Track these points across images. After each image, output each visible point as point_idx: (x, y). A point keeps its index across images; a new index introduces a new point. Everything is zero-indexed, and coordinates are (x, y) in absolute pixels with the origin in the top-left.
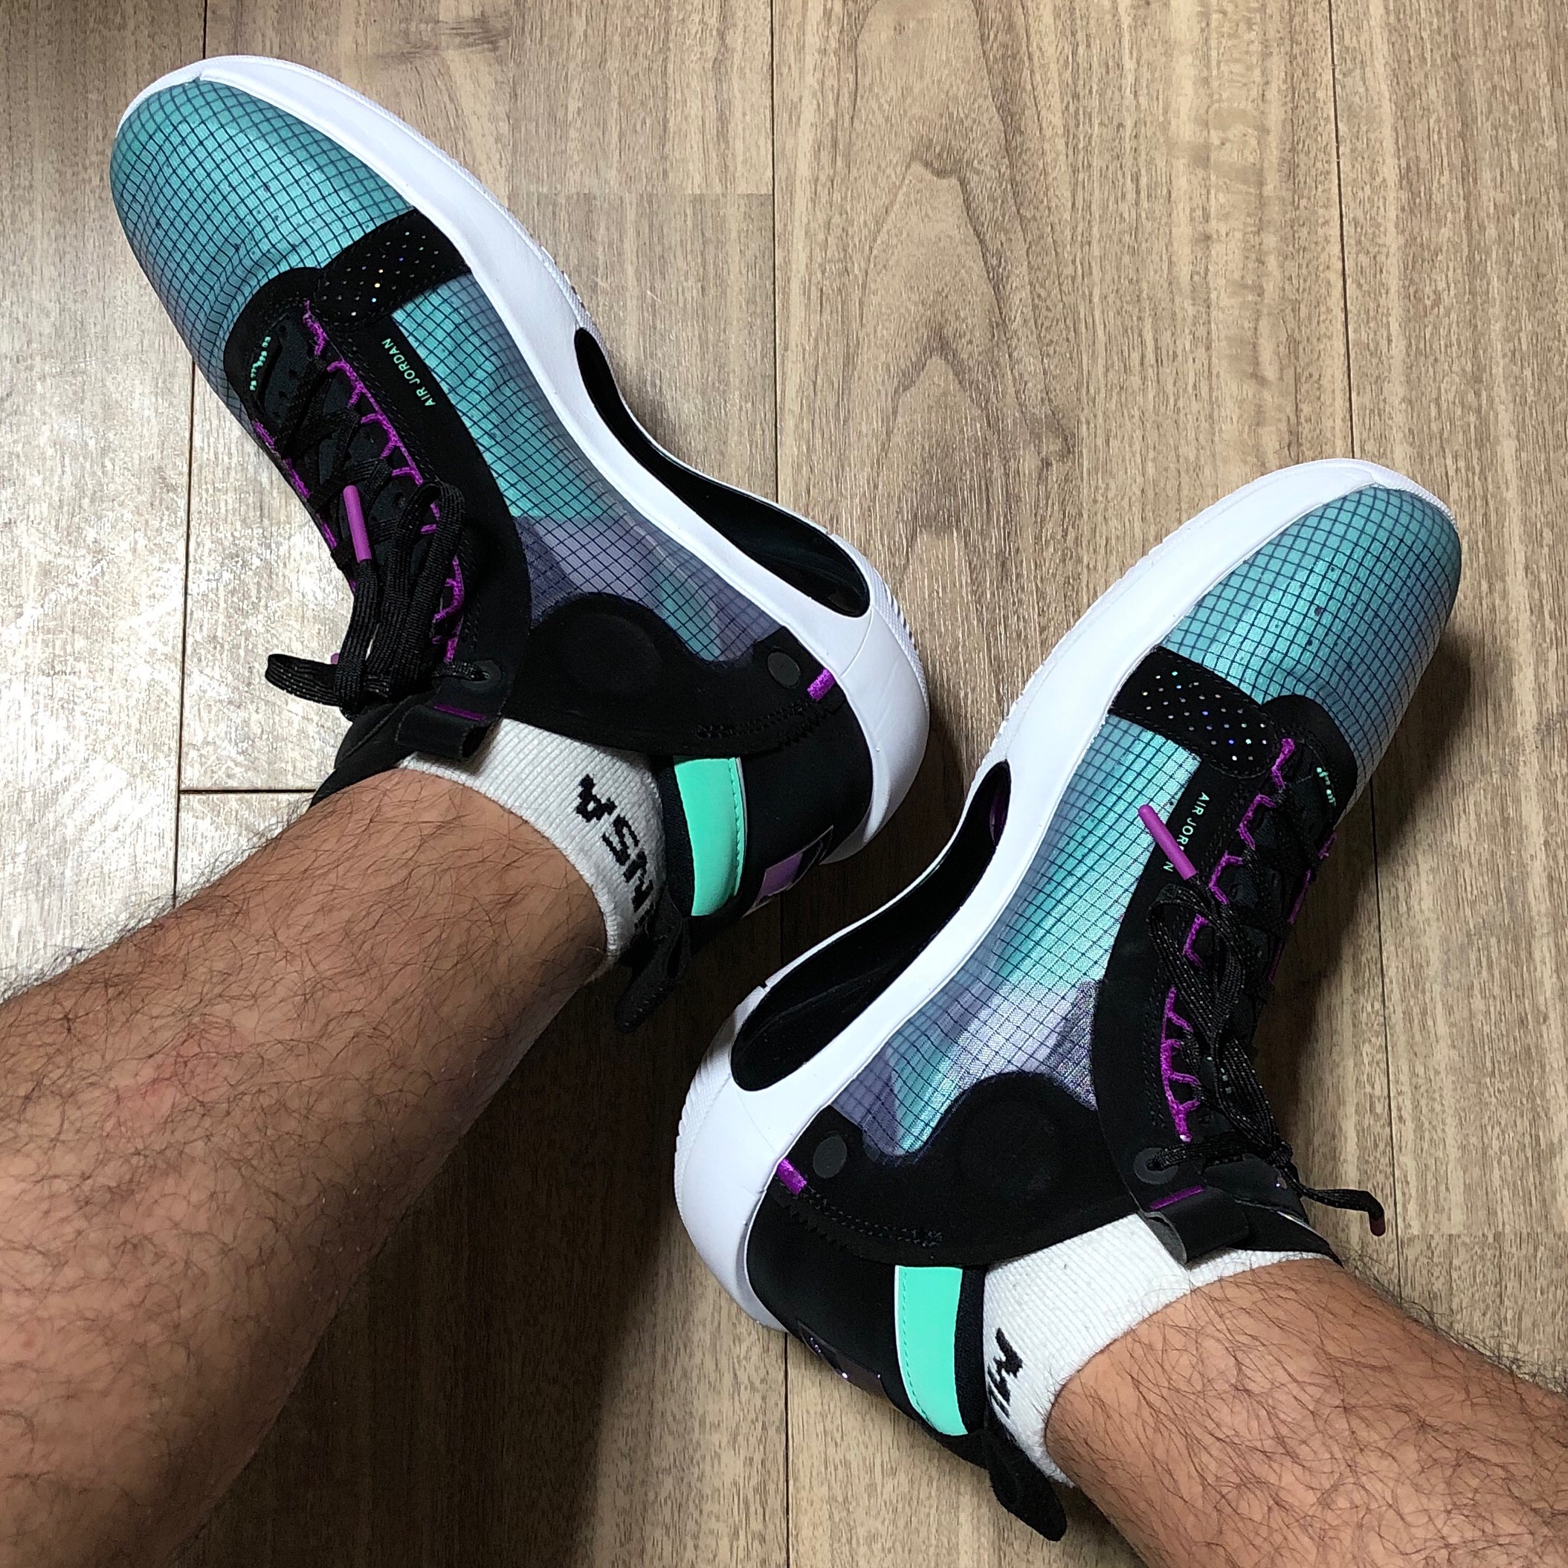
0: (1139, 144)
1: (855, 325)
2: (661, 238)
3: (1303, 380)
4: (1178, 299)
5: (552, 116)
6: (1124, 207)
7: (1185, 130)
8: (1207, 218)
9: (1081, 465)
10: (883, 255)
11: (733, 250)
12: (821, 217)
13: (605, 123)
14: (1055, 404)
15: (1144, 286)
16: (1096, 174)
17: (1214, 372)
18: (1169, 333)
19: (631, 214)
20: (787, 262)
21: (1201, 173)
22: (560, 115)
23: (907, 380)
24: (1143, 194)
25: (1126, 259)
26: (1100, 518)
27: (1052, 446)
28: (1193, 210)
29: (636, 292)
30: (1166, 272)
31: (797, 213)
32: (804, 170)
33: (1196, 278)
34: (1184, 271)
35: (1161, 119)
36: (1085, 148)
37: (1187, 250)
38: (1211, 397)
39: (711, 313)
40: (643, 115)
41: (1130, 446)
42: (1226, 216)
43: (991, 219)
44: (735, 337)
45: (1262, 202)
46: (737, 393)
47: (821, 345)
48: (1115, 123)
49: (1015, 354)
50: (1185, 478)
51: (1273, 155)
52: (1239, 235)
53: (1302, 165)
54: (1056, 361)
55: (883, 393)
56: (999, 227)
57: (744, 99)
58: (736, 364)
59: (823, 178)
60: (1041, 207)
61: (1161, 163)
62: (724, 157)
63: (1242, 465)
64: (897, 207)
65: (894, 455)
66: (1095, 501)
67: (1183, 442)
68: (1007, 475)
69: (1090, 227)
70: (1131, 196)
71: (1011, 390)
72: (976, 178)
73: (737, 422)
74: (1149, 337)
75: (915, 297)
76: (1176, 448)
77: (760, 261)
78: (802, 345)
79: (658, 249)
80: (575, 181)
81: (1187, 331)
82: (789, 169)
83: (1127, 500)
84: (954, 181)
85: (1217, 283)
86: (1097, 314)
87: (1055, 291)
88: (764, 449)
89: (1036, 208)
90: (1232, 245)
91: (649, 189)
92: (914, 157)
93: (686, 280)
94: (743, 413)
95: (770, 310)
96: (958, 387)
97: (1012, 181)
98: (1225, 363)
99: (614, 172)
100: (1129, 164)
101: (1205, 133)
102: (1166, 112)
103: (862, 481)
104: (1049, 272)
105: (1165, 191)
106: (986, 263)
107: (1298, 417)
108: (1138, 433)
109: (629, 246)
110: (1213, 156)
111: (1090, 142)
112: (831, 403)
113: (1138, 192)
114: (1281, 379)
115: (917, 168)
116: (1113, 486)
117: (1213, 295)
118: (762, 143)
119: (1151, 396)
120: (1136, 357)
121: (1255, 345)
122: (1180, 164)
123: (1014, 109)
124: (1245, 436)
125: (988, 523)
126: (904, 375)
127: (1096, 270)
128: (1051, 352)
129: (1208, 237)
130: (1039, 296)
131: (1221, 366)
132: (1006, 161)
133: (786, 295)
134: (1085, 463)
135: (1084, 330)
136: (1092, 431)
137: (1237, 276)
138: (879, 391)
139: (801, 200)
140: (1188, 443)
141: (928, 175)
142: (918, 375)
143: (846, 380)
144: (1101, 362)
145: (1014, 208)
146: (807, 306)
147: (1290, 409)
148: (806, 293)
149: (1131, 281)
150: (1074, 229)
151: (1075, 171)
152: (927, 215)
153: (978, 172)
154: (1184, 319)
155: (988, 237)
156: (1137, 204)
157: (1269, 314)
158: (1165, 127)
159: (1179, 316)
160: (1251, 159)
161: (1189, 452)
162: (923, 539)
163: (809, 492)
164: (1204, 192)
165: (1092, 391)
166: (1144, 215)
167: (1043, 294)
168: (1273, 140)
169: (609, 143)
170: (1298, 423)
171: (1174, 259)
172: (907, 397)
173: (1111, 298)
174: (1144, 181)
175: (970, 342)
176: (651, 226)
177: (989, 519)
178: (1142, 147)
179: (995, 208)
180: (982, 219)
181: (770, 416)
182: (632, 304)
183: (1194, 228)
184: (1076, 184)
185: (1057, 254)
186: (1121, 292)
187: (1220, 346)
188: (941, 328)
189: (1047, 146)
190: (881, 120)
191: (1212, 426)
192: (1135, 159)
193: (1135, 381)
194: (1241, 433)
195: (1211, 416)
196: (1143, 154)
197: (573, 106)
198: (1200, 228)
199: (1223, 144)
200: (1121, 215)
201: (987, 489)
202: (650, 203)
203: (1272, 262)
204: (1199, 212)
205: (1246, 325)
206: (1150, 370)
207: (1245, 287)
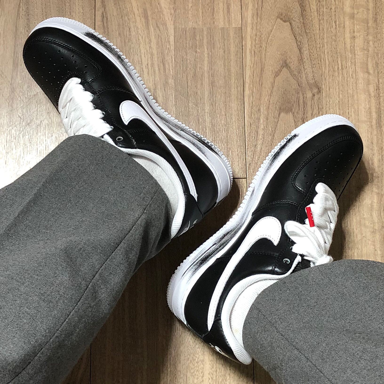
0: (336, 13)
1: (264, 60)
2: (213, 39)
3: (380, 73)
4: (347, 53)
5: (185, 9)
6: (332, 29)
7: (348, 9)
8: (354, 32)
9: (323, 95)
10: (270, 42)
11: (232, 41)
12: (254, 33)
13: (198, 10)
14: (316, 80)
15: (338, 49)
16: (325, 21)
17: (357, 71)
18: (345, 61)
19: (205, 33)
20: (246, 44)
21: (352, 21)
22: (187, 7)
23: (277, 74)
24: (337, 26)
25: (333, 42)
26: (328, 109)
27: (315, 90)
28: (350, 30)
29: (207, 53)
30: (344, 46)
31: (248, 32)
32: (249, 21)
33: (351, 47)
34: (348, 46)
35: (342, 7)
36: (322, 14)
37: (349, 40)
38: (356, 77)
39: (226, 57)
40: (208, 8)
41: (335, 90)
42: (359, 32)
43: (298, 33)
44: (233, 63)
45: (368, 28)
46: (233, 78)
47: (255, 66)
48: (330, 8)
49: (305, 67)
50: (350, 98)
51: (371, 16)
52: (362, 36)
53: (378, 18)
54: (316, 69)
55: (271, 77)
56: (300, 35)
57: (234, 3)
58: (233, 70)
59: (254, 23)
60: (311, 30)
61: (342, 19)
62: (229, 18)
63: (364, 95)
64: (273, 30)
65: (274, 93)
66: (327, 104)
67: (349, 89)
68: (304, 98)
69: (324, 35)
70: (334, 26)
71: (304, 76)
72: (294, 22)
73: (234, 85)
74: (339, 62)
75: (279, 53)
76: (347, 91)
77: (239, 44)
78: (250, 65)
79: (212, 42)
80: (191, 25)
81: (349, 61)
82: (246, 21)
83: (335, 104)
84: (288, 23)
85: (357, 48)
86: (326, 56)
87: (315, 52)
88: (240, 92)
89: (310, 30)
90: (361, 39)
91: (210, 26)
92: (278, 17)
93: (220, 49)
94: (235, 83)
95: (242, 57)
96: (290, 76)
97: (303, 23)
98: (359, 69)
99: (201, 22)
100: (334, 18)
101: (353, 10)
102: (343, 5)
103: (266, 100)
104: (313, 46)
105: (343, 25)
106: (297, 44)
107: (379, 82)
108: (338, 87)
109: (205, 41)
110: (355, 16)
111: (323, 13)
112: (258, 80)
113: (336, 25)
114: (374, 73)
115: (279, 20)
116: (331, 100)
117: (356, 52)
118: (239, 14)
119: (340, 77)
120: (336, 67)
121: (367, 64)
122: (347, 18)
123: (303, 5)
124: (365, 87)
125: (299, 110)
126: (276, 73)
127: (326, 46)
128: (315, 67)
129: (354, 37)
130: (311, 52)
131: (358, 70)
132: (302, 18)
133: (246, 52)
134: (324, 95)
135: (323, 61)
136: (325, 86)
137: (362, 46)
138: (270, 77)
139: (249, 29)
140: (350, 90)
141: (282, 22)
142: (280, 73)
143: (261, 74)
144: (327, 69)
145: (304, 30)
146: (251, 56)
147: (376, 81)
148: (251, 52)
149: (335, 48)
150: (320, 35)
151: (320, 20)
152: (282, 32)
153: (294, 21)
154: (349, 58)
155: (297, 38)
156: (336, 28)
157: (371, 56)
158: (343, 9)
159: (347, 57)
160: (365, 17)
161: (350, 91)
162: (282, 114)
163: (252, 103)
164: (353, 26)
165: (325, 77)
166: (338, 31)
167: (312, 52)
168: (371, 12)
169: (200, 14)
170: (379, 84)
171: (346, 42)
172: (277, 78)
173: (330, 52)
174: (337, 23)
175: (293, 64)
176: (210, 36)
177: (299, 109)
178: (337, 14)
179: (299, 30)
180: (296, 33)
181: (242, 84)
182: (206, 55)
183: (351, 35)
184: (320, 24)
185: (315, 42)
186: (332, 51)
187: (358, 65)
188: (286, 60)
189: (312, 14)
190: (269, 8)
191: (356, 85)
192: (335, 17)
193: (336, 74)
194: (364, 87)
195: (356, 83)
196: (337, 16)
197: (190, 5)
198: (352, 35)
199: (358, 13)
200: (332, 31)
201: (299, 102)
202: (210, 30)
203: (371, 43)
204: (352, 30)
205: (365, 59)
206: (340, 71)
207: (364, 49)
